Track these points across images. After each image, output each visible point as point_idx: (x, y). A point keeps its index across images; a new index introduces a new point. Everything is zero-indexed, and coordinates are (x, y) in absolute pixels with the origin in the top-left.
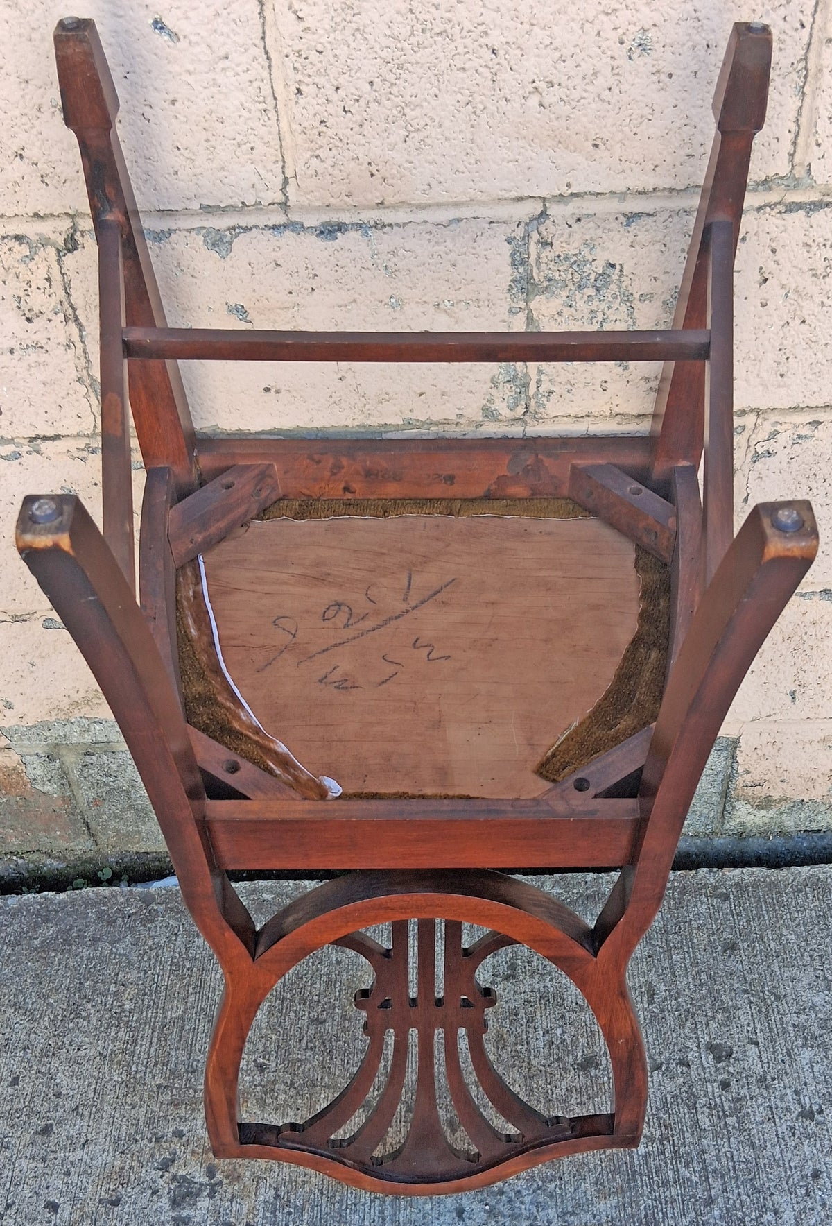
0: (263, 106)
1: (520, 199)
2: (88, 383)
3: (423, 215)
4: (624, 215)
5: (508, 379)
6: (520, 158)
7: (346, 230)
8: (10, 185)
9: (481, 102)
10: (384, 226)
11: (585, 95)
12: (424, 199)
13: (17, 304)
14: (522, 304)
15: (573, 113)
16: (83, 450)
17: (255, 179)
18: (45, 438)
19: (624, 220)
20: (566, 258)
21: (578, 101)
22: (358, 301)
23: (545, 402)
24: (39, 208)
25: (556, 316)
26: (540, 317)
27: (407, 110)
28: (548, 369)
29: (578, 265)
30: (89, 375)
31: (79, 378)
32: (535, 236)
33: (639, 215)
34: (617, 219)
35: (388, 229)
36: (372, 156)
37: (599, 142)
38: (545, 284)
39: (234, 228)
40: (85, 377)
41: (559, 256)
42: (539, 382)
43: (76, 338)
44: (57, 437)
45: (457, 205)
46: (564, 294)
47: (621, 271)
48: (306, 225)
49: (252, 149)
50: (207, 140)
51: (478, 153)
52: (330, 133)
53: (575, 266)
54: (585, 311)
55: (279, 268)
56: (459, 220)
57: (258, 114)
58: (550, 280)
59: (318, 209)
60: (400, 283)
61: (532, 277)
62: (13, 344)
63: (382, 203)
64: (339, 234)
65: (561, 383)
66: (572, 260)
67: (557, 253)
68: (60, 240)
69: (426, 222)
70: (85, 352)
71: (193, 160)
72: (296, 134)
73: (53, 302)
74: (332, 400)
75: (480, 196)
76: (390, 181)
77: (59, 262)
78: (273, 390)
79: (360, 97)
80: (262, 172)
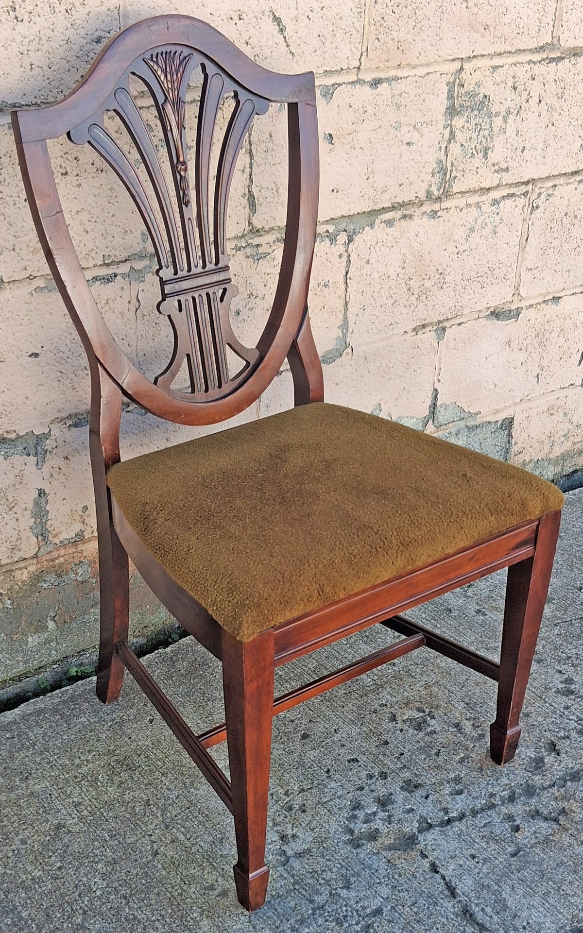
0: (359, 10)
1: (454, 60)
3: (414, 72)
4: (492, 67)
5: (439, 170)
6: (457, 37)
7: (382, 82)
9: (445, 7)
10: (398, 79)
12: (417, 62)
14: (449, 122)
16: (233, 249)
17: (349, 53)
19: (491, 70)
20: (469, 93)
22: (382, 126)
25: (462, 129)
26: (456, 129)
27: (417, 11)
28: (456, 163)
29: (473, 97)
30: (249, 191)
31: (244, 194)
32: (458, 81)
33: (498, 67)
34: (489, 69)
35: (400, 80)
36: (400, 37)
37: (486, 27)
38: (459, 109)
39: (334, 85)
40: (247, 193)
41: (466, 92)
43: (248, 166)
45: (428, 65)
46: (467, 114)
47: (489, 99)
48: (366, 80)
49: (351, 35)
51: (441, 34)
52: (385, 24)
54: (473, 124)
55: (351, 108)
56: (428, 74)
57: (357, 14)
58: (462, 107)
59: (372, 70)
60: (401, 114)
61: (455, 106)
63: (399, 65)
64: (379, 85)
65: (460, 171)
66: (471, 94)
69: (415, 75)
70: (251, 175)
71: (324, 43)
72: (371, 25)
74: (361, 194)
75: (439, 59)
76: (405, 52)
78: (335, 191)
79: (400, 4)
80: (353, 49)
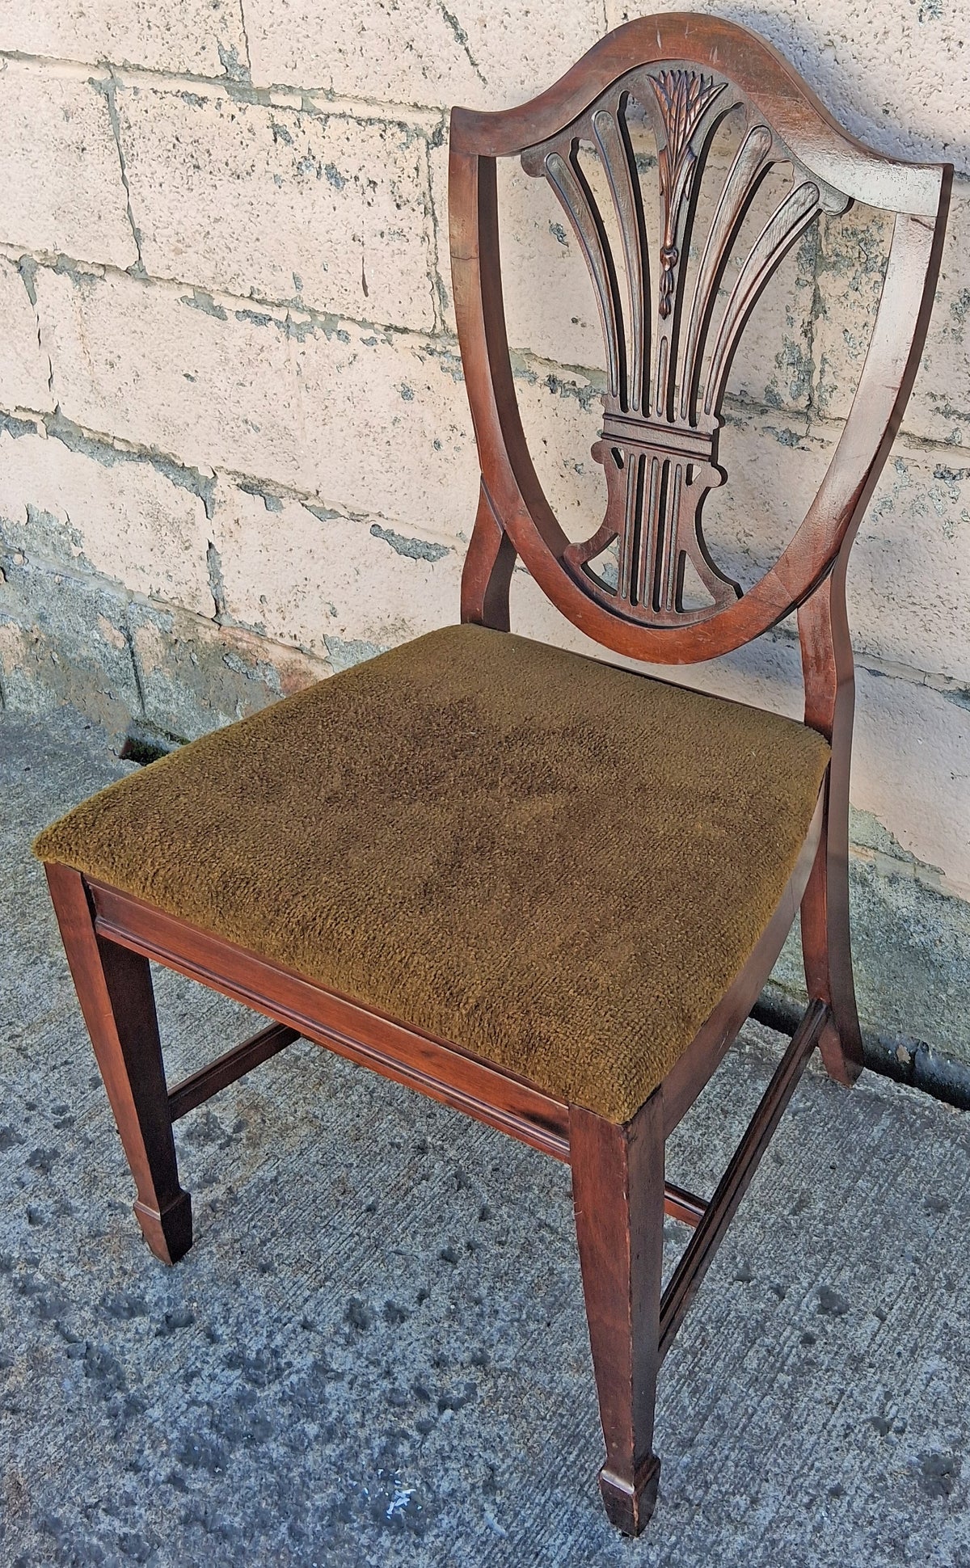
2: (434, 280)
5: (791, 360)
8: (399, 73)
11: (877, 54)
13: (391, 188)
14: (810, 278)
15: (864, 73)
18: (397, 329)
20: (854, 234)
21: (870, 60)
23: (828, 398)
24: (419, 98)
25: (842, 299)
26: (827, 296)
28: (833, 361)
29: (865, 244)
31: (428, 274)
38: (834, 259)
41: (847, 230)
42: (822, 372)
43: (430, 232)
44: (405, 331)
46: (851, 274)
50: (549, 55)
53: (862, 244)
54: (871, 299)
57: (591, 34)
58: (837, 255)
61: (821, 249)
62: (384, 227)
65: (844, 379)
66: (860, 237)
67: (845, 226)
68: (430, 133)
70: (436, 248)
73: (419, 191)
77: (427, 153)
78: (580, 323)
